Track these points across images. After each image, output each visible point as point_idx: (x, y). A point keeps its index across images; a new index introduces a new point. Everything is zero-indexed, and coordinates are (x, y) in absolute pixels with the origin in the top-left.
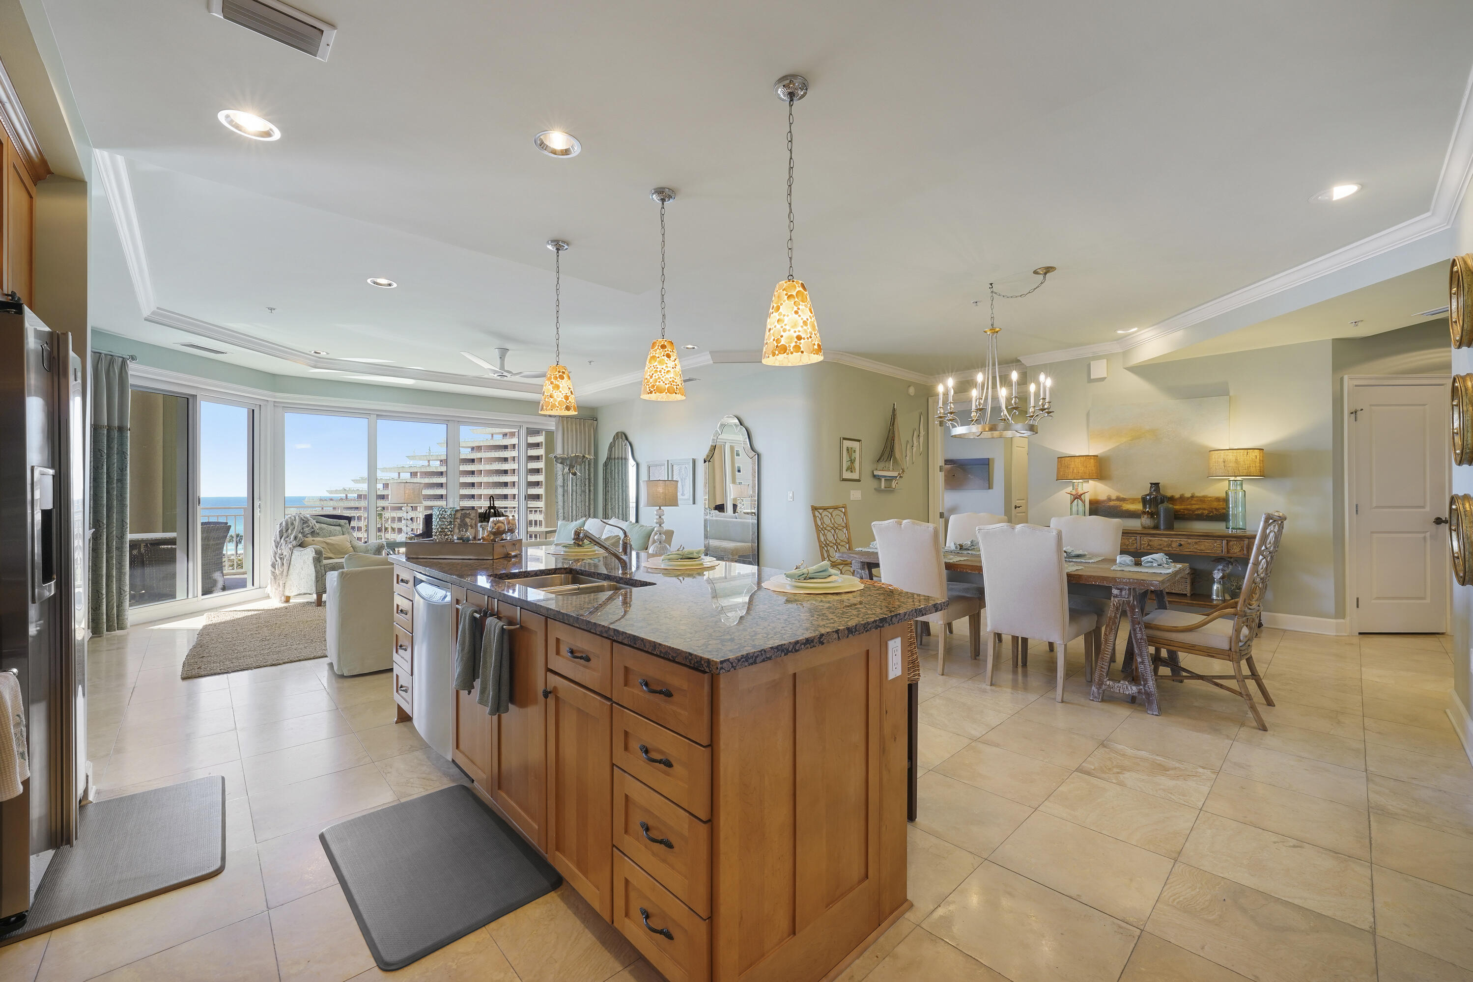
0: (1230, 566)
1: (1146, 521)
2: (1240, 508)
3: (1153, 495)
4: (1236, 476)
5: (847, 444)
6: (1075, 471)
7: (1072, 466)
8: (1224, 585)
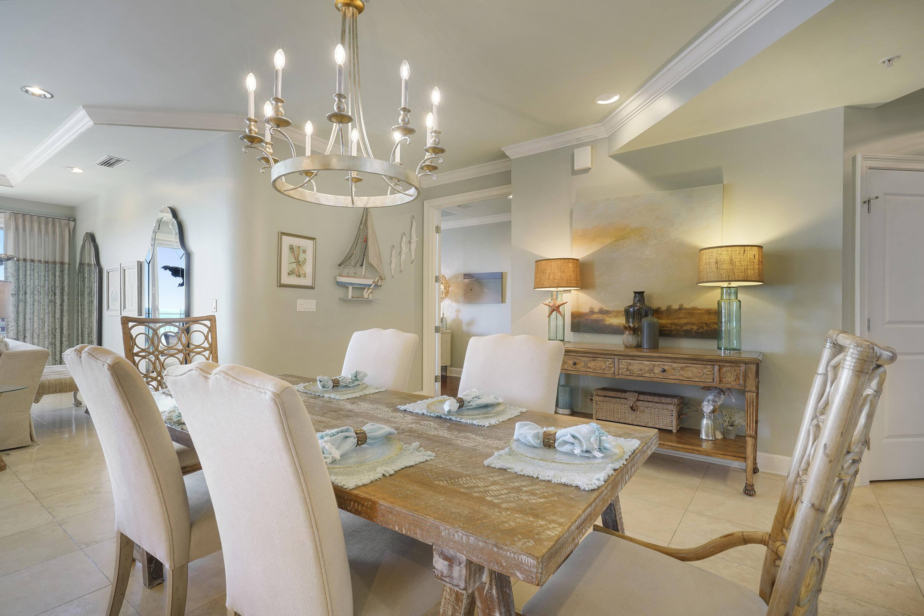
0: (722, 396)
1: (628, 338)
2: (735, 323)
3: (637, 306)
4: (729, 281)
5: (287, 241)
6: (551, 277)
7: (548, 271)
8: (714, 420)
